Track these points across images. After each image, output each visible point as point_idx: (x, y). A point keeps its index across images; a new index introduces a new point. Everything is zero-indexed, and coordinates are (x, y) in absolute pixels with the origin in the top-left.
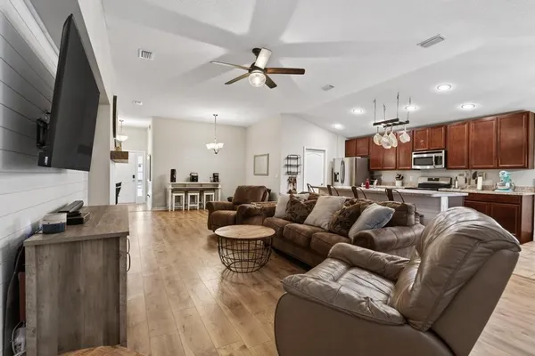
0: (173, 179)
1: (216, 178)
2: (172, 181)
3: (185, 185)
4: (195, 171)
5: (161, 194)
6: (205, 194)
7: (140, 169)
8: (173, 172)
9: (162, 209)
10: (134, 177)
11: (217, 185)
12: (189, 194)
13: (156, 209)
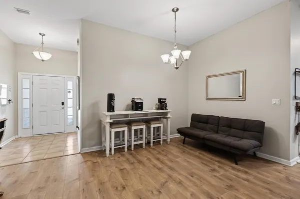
0: (111, 108)
1: (162, 104)
2: (109, 111)
3: (127, 116)
4: (139, 96)
5: (93, 129)
6: (152, 126)
7: (70, 95)
8: (111, 97)
9: (95, 149)
10: (63, 104)
11: (166, 114)
12: (133, 128)
13: (87, 150)
